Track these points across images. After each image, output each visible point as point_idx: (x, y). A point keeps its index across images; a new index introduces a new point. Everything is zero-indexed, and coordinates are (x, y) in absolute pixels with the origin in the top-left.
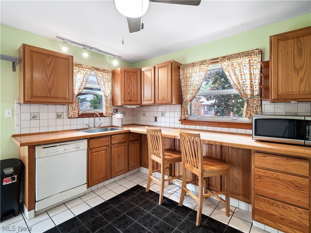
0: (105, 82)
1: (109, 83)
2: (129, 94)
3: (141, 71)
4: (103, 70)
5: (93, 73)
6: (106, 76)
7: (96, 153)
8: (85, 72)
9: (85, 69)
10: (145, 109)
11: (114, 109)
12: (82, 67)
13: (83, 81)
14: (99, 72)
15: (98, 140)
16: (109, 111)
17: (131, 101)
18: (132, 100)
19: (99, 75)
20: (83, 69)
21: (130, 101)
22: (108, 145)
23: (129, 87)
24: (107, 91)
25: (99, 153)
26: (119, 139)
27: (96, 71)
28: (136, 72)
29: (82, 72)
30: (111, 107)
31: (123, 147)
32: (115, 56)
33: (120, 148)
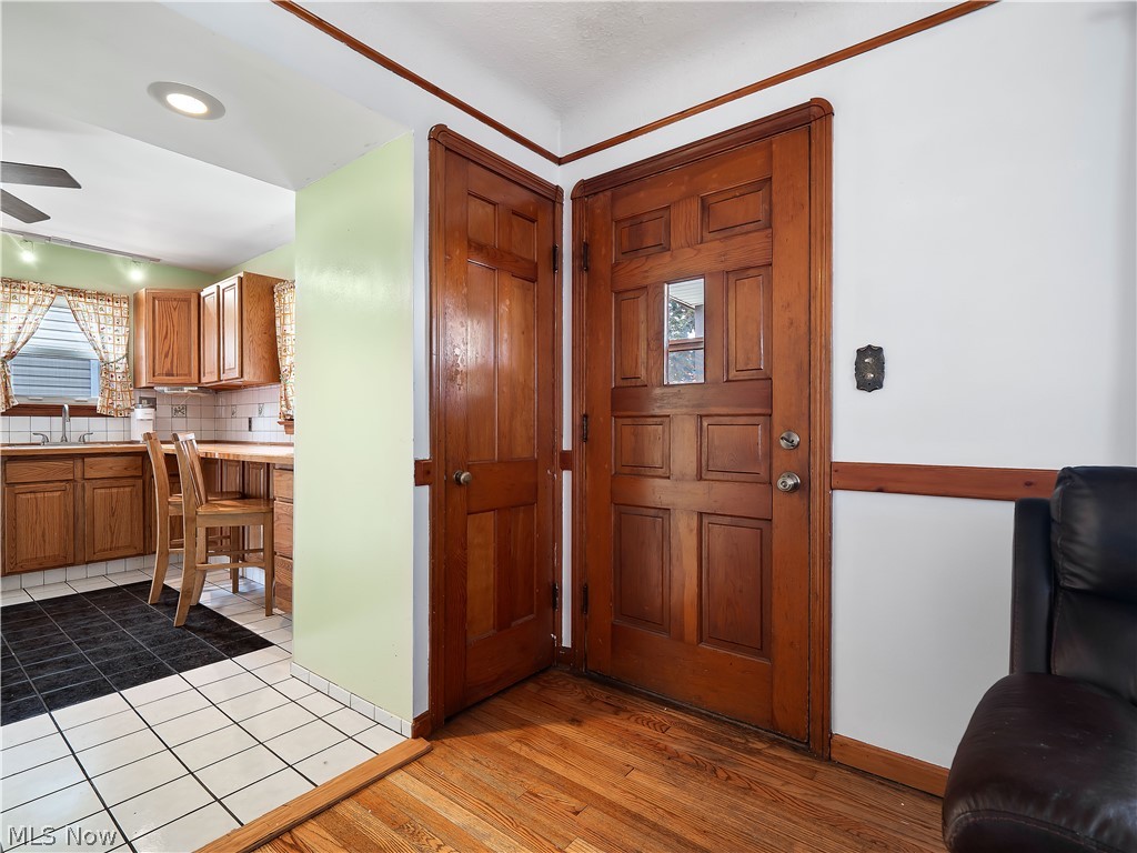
0: (102, 326)
1: (119, 328)
2: (166, 356)
3: (199, 296)
4: (98, 294)
5: (61, 300)
6: (108, 310)
7: (29, 496)
8: (32, 300)
9: (31, 292)
10: (235, 398)
11: (141, 398)
12: (24, 288)
13: (24, 323)
14: (83, 299)
15: (35, 464)
16: (118, 403)
17: (173, 375)
18: (175, 372)
19: (82, 306)
20: (26, 291)
21: (167, 375)
22: (74, 480)
23: (166, 337)
24: (109, 348)
25: (39, 495)
26: (111, 468)
27: (70, 298)
28: (188, 301)
29: (24, 299)
30: (129, 391)
31: (128, 489)
32: (137, 259)
33: (115, 490)
